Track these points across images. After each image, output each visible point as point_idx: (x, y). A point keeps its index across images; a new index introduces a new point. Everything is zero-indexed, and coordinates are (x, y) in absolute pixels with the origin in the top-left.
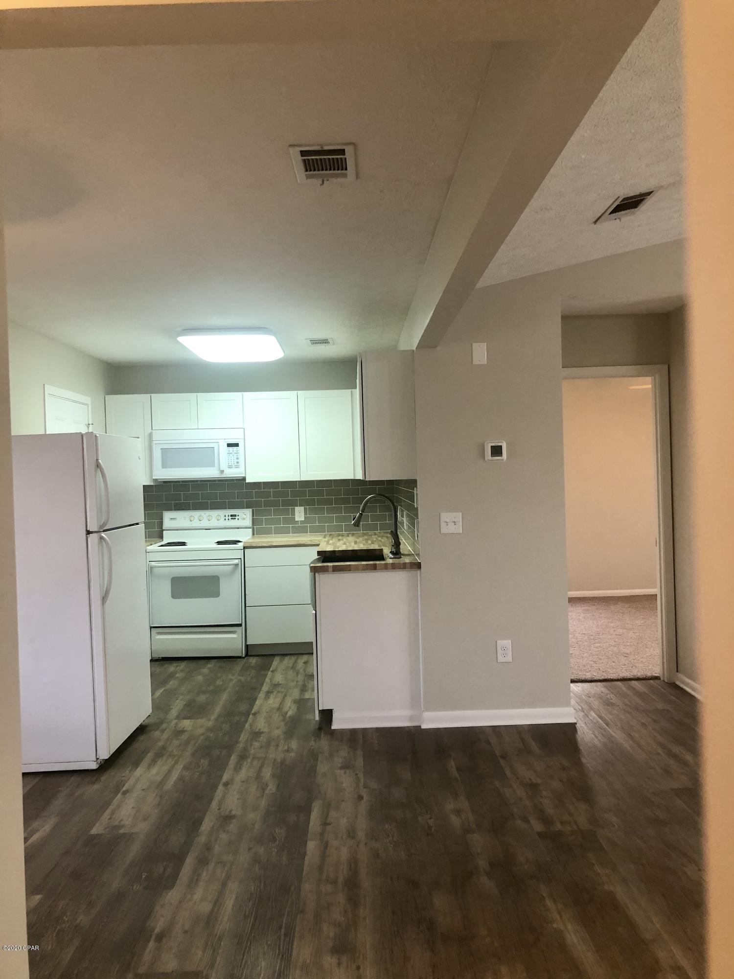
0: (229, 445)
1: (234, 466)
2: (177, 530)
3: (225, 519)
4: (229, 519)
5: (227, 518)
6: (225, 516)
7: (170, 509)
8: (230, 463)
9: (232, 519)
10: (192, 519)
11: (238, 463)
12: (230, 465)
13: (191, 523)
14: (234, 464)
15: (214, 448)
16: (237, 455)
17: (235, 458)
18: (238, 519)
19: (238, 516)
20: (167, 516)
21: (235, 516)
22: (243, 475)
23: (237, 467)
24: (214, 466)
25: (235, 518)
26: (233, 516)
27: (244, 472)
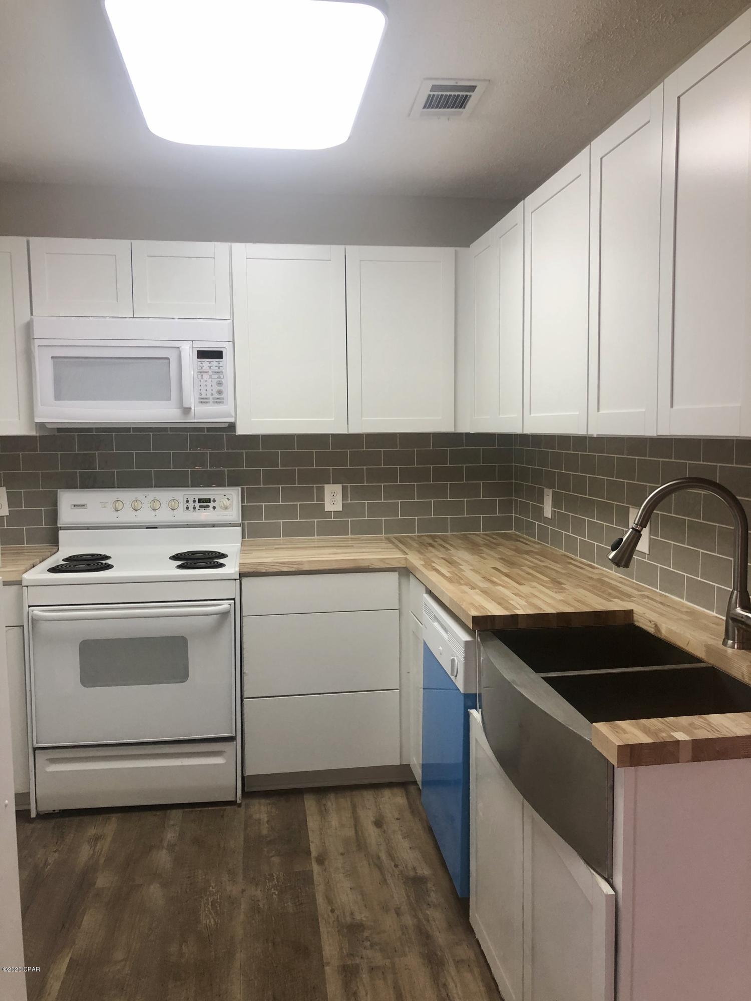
0: (202, 354)
1: (211, 400)
2: (88, 528)
3: (187, 508)
4: (194, 508)
5: (191, 505)
6: (187, 501)
7: (71, 485)
8: (203, 392)
9: (200, 507)
10: (119, 506)
11: (220, 392)
12: (204, 396)
13: (116, 514)
14: (212, 394)
15: (168, 359)
16: (219, 377)
17: (214, 383)
18: (214, 508)
19: (214, 501)
20: (67, 499)
21: (209, 500)
22: (231, 420)
23: (218, 401)
24: (169, 399)
25: (208, 506)
26: (204, 503)
27: (233, 414)
